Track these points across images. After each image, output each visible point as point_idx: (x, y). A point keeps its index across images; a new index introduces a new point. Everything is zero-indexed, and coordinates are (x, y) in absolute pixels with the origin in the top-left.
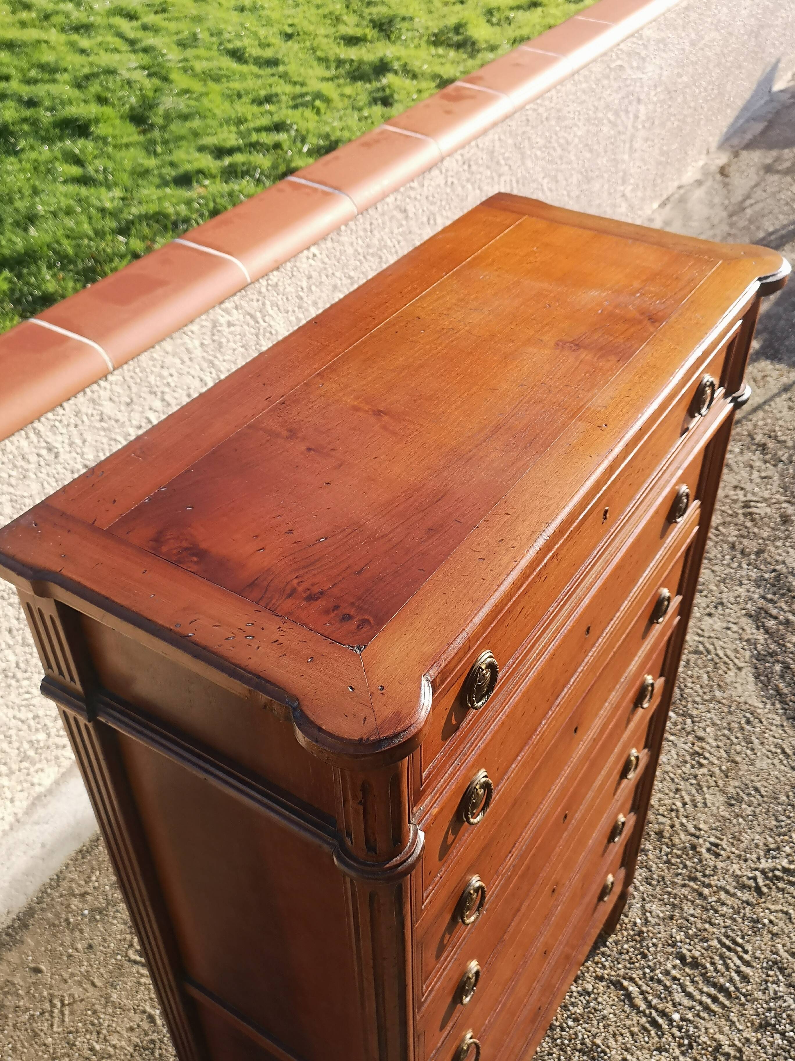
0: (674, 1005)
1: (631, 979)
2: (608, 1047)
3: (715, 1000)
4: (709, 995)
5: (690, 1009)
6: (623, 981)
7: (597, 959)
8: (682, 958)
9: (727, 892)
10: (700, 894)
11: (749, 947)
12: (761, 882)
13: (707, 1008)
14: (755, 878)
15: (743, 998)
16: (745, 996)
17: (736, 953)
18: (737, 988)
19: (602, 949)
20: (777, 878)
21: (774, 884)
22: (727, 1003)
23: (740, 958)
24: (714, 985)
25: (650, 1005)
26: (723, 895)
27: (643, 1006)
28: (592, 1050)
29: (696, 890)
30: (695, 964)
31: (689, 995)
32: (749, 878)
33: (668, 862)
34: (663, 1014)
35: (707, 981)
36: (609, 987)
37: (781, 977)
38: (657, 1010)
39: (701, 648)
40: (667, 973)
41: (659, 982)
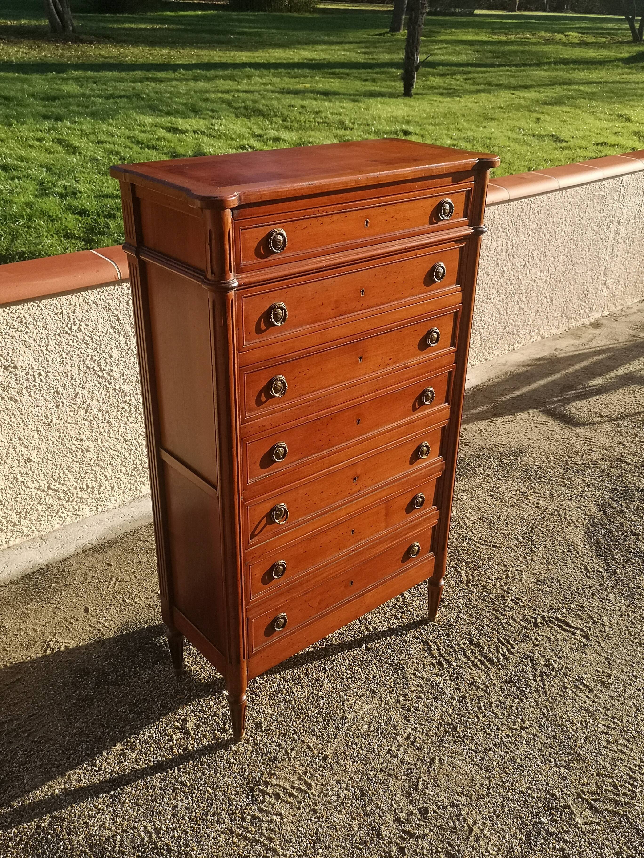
0: (456, 659)
1: (435, 643)
2: (407, 666)
3: (482, 663)
4: (480, 660)
5: (465, 663)
6: (430, 643)
7: (418, 630)
8: (471, 642)
9: (515, 620)
10: (497, 618)
11: (516, 647)
12: (539, 620)
13: (476, 665)
14: (536, 619)
15: (500, 666)
16: (502, 666)
17: (507, 647)
18: (499, 661)
19: (424, 626)
20: (550, 621)
21: (547, 624)
22: (489, 666)
23: (508, 650)
24: (485, 657)
25: (441, 655)
26: (511, 621)
27: (436, 654)
28: (397, 665)
29: (495, 615)
30: (478, 645)
31: (468, 658)
32: (532, 617)
33: (484, 600)
34: (448, 661)
35: (482, 654)
36: (420, 643)
37: (530, 664)
38: (444, 658)
39: (556, 513)
40: (459, 645)
41: (452, 647)
